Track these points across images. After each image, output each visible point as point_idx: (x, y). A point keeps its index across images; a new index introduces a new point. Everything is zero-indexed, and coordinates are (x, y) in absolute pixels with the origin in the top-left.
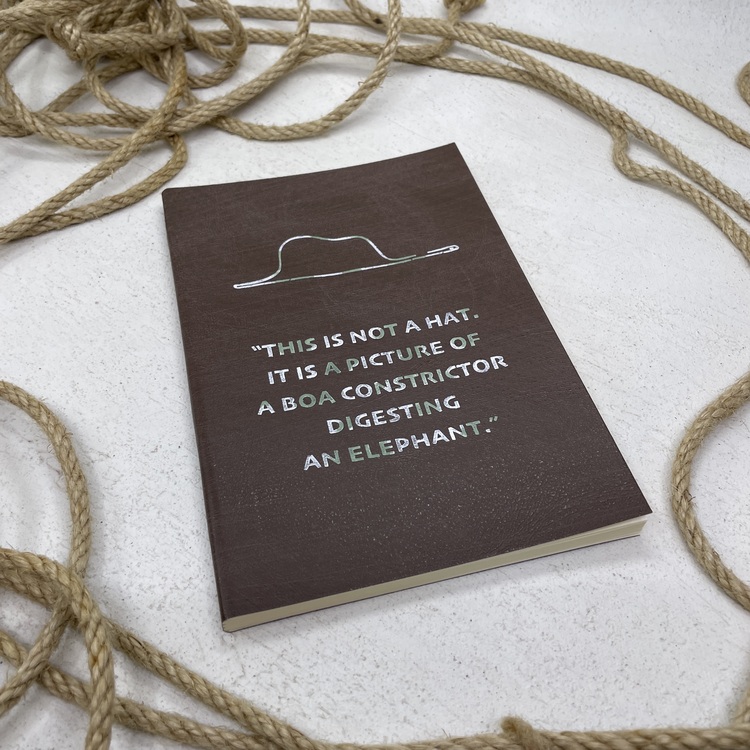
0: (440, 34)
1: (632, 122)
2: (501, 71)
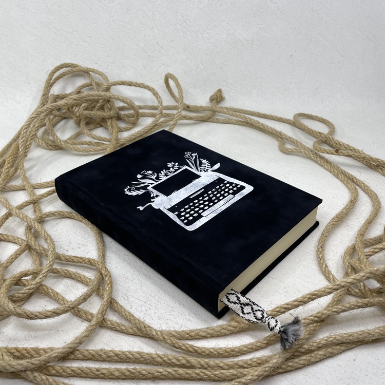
0: (210, 110)
1: (284, 135)
2: (235, 121)
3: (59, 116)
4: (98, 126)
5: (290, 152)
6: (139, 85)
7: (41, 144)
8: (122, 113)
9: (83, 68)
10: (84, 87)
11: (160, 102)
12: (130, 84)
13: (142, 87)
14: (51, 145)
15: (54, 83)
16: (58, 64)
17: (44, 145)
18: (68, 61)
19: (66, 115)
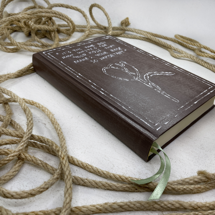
1: (173, 47)
2: (139, 37)
3: (11, 29)
4: (43, 37)
5: (180, 57)
8: (61, 29)
10: (29, 9)
11: (87, 22)
12: (67, 7)
13: (75, 10)
15: (7, 4)
19: (17, 29)
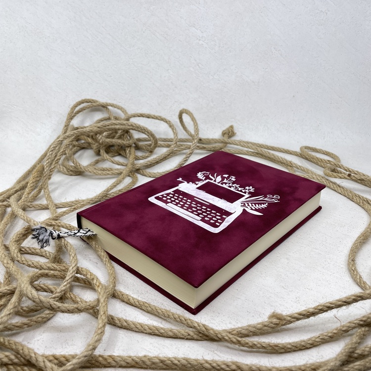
0: (222, 142)
1: (295, 164)
2: (246, 152)
3: (78, 146)
4: (116, 154)
6: (157, 117)
7: (62, 169)
8: (141, 143)
9: (103, 103)
10: (102, 121)
11: (175, 133)
12: (148, 117)
13: (159, 119)
14: (71, 171)
15: (74, 116)
16: (80, 99)
17: (65, 170)
18: (88, 97)
19: (85, 145)
